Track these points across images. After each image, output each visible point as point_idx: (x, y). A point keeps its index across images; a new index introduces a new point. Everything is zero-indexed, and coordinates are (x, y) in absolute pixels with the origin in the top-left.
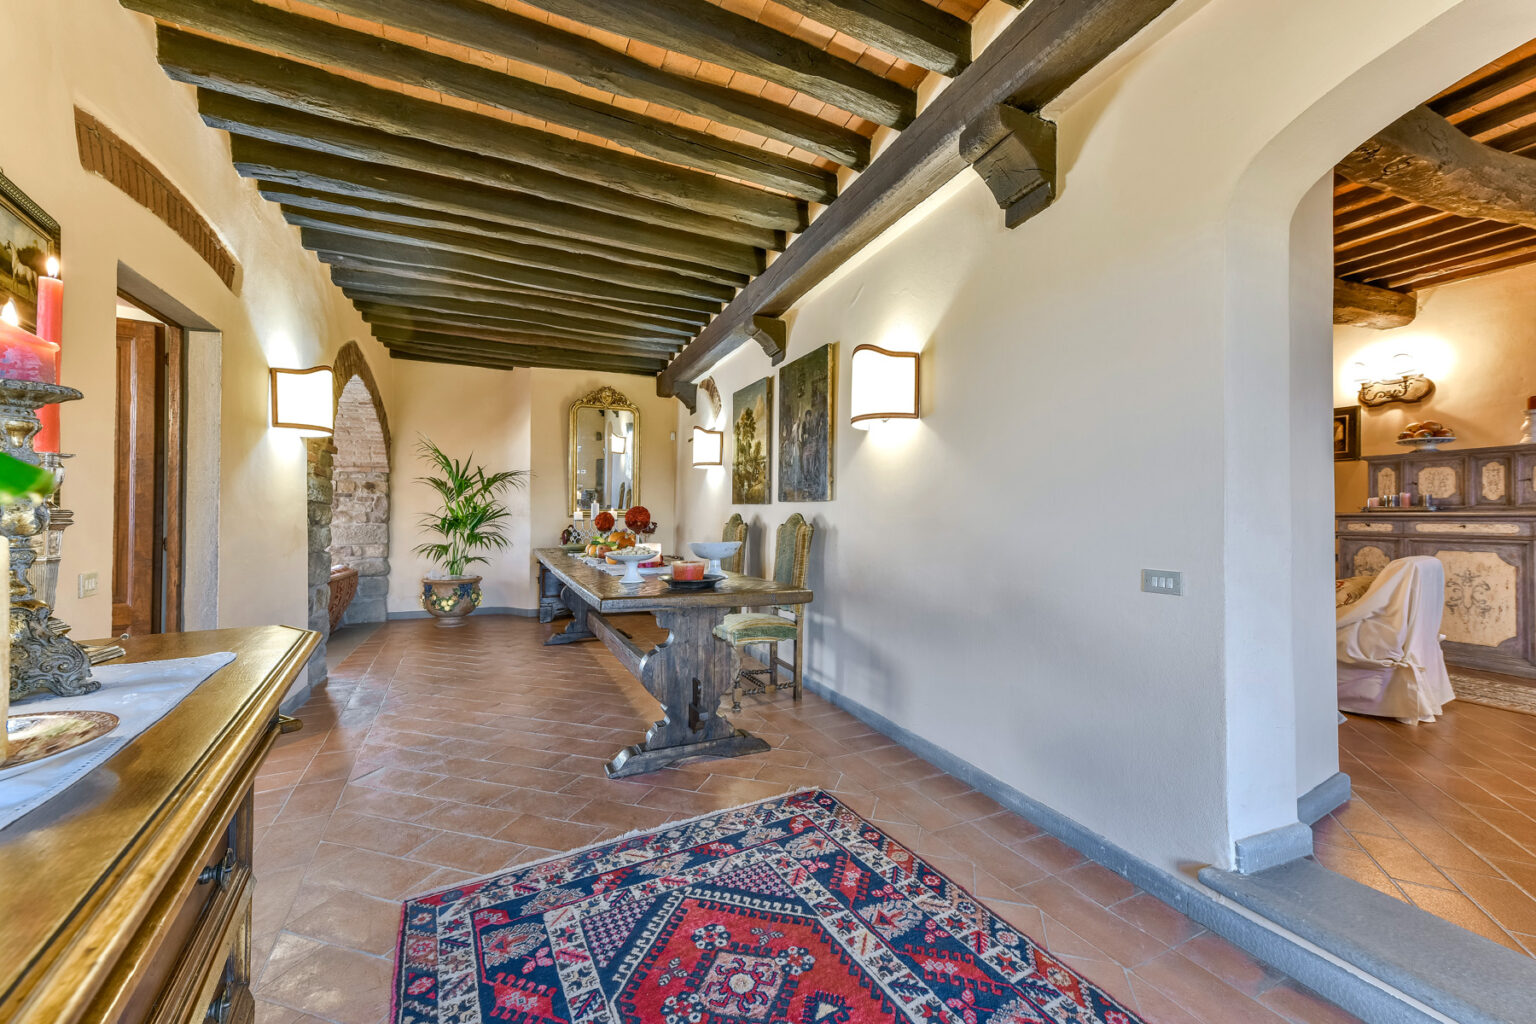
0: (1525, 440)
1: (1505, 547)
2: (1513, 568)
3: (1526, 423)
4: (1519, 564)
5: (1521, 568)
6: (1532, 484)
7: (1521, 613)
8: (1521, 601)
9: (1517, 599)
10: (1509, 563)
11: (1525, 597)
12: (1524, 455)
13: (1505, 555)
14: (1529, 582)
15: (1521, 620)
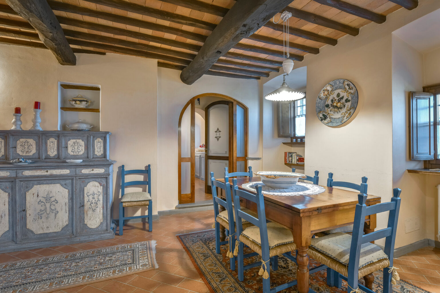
0: (13, 128)
1: (3, 183)
2: (7, 194)
3: (14, 120)
4: (10, 191)
5: (11, 194)
6: (16, 149)
7: (11, 217)
8: (11, 211)
9: (9, 210)
10: (6, 192)
11: (12, 209)
12: (13, 135)
13: (3, 187)
14: (14, 201)
15: (11, 220)
